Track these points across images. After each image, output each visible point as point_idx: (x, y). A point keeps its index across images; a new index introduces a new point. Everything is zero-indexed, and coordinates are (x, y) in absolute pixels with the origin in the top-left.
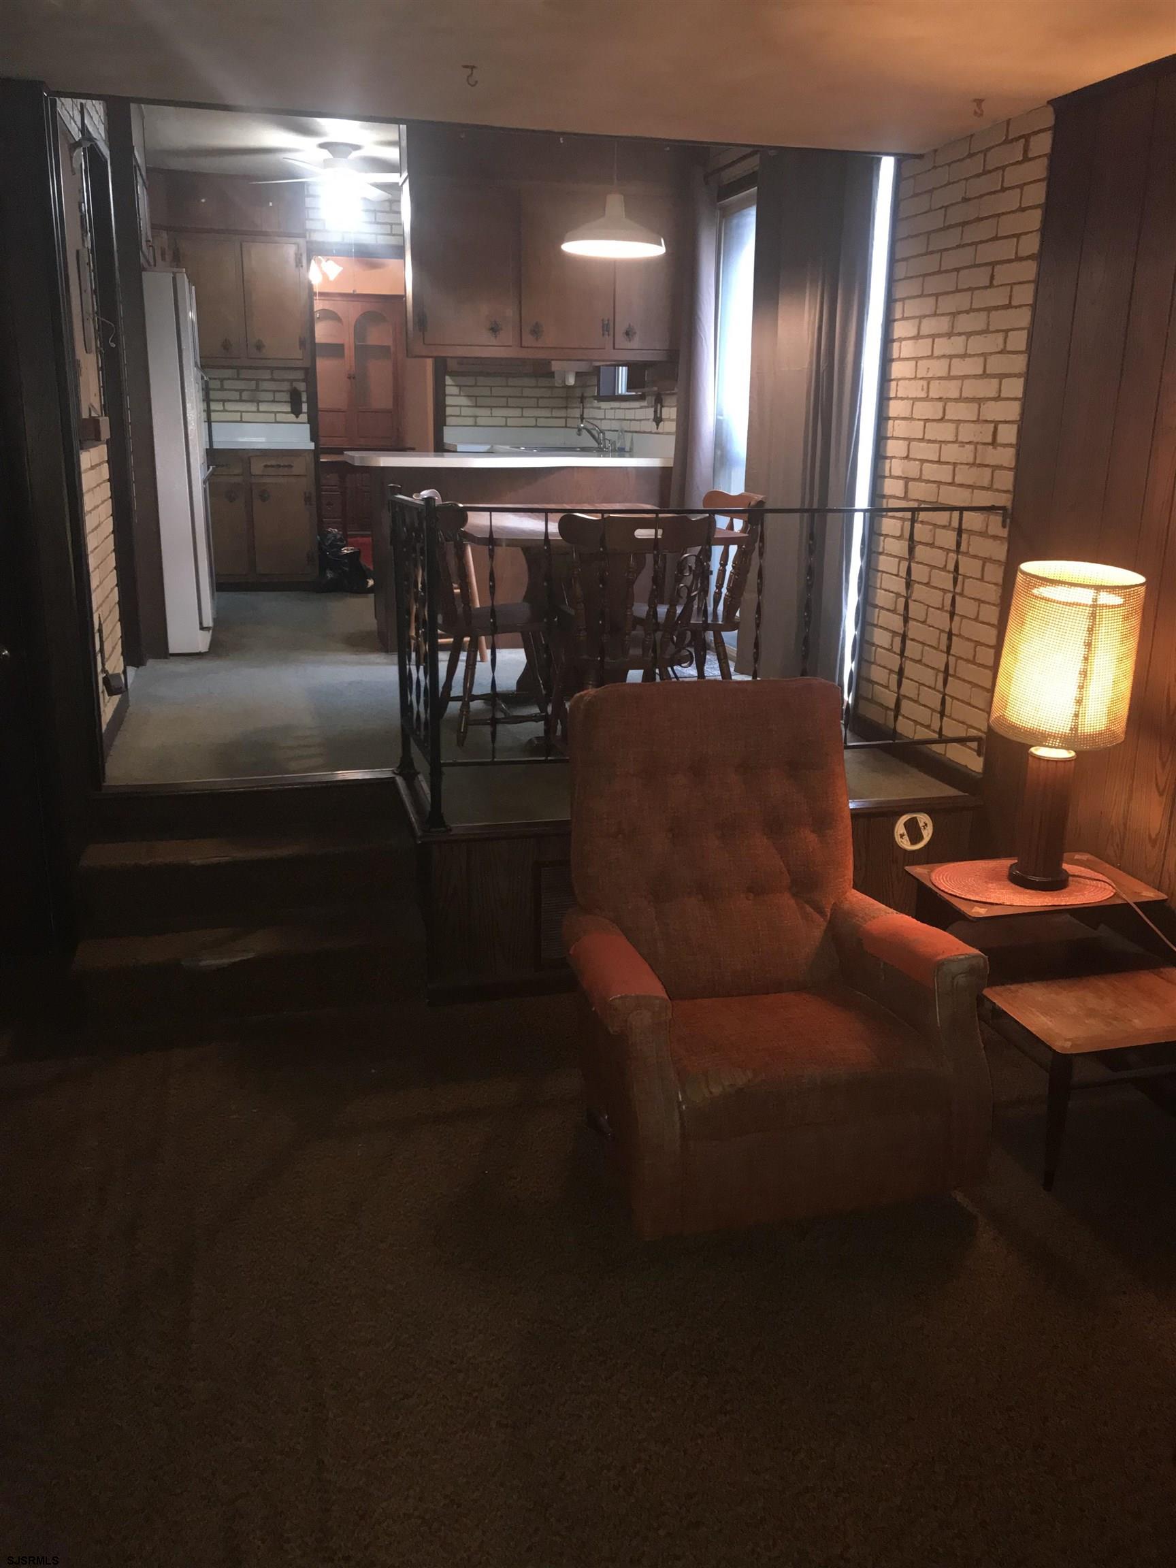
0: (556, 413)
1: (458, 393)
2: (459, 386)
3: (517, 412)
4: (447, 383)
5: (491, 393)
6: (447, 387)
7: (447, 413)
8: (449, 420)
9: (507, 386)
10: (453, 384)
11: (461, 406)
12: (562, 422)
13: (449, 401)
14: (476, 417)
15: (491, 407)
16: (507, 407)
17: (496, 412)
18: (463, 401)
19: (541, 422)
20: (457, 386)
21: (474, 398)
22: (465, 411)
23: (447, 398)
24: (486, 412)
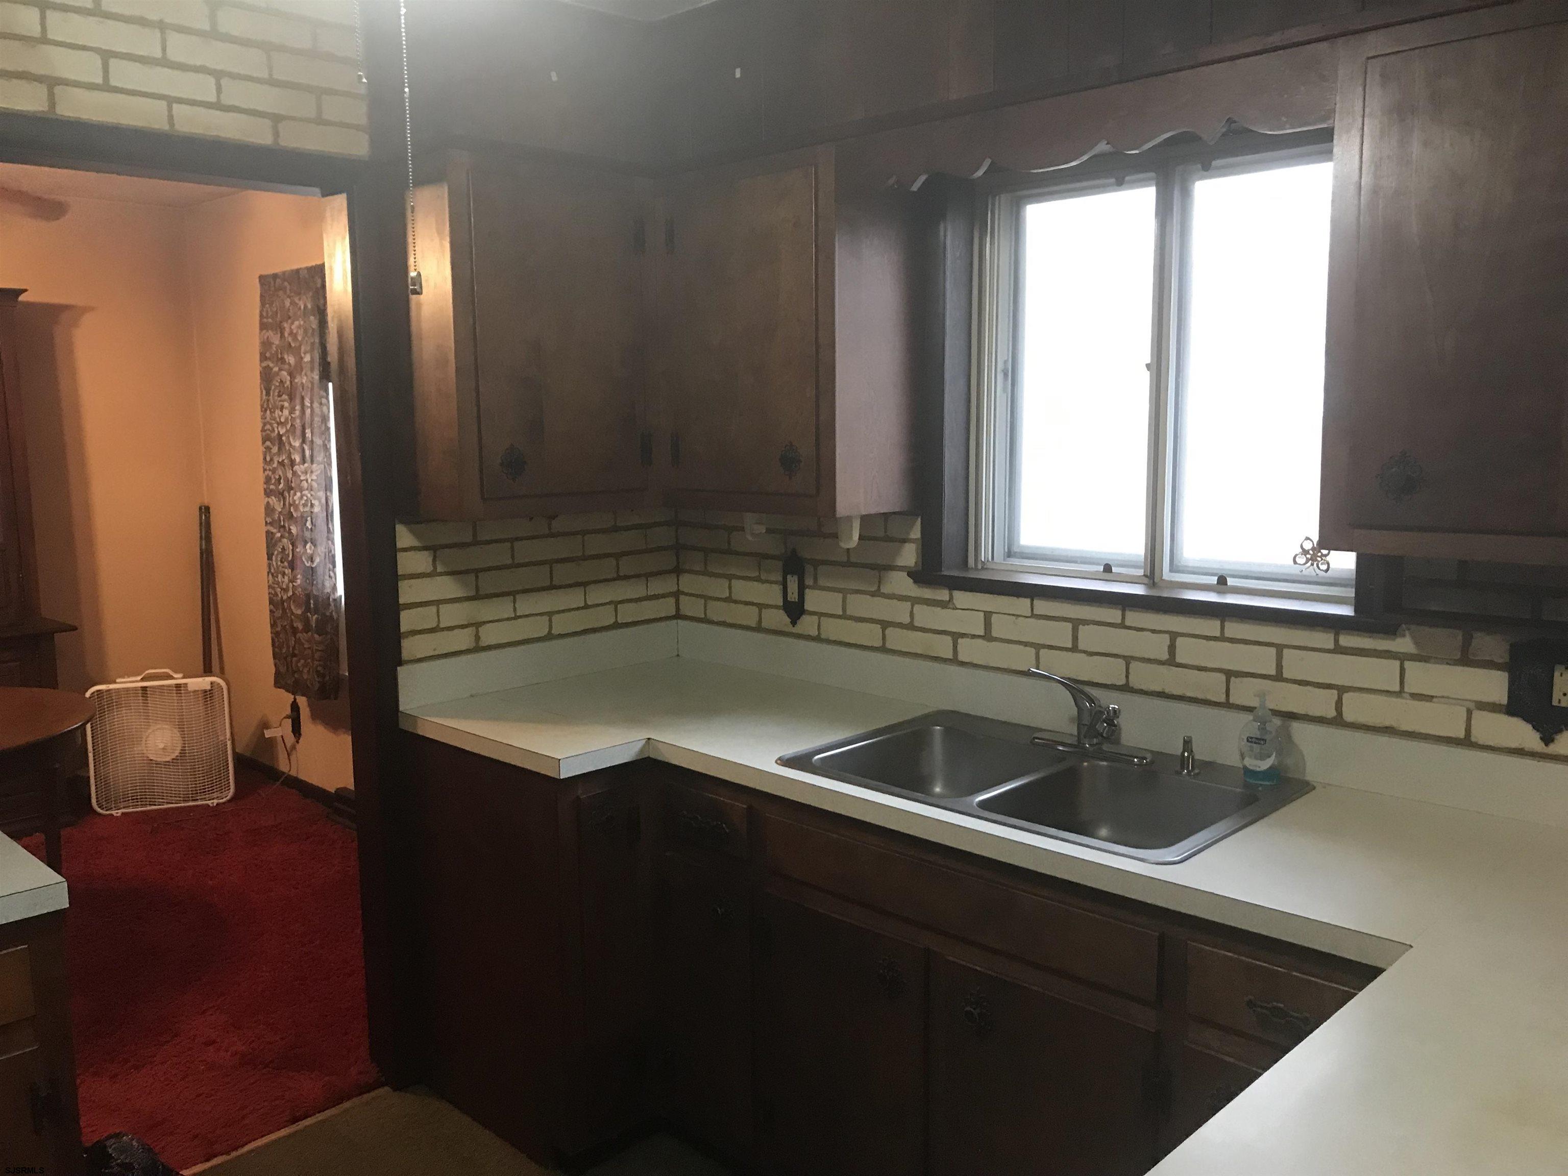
0: (658, 586)
1: (430, 569)
2: (433, 549)
3: (574, 598)
4: (400, 545)
5: (513, 557)
6: (401, 556)
7: (404, 628)
8: (410, 647)
9: (553, 535)
10: (416, 543)
11: (438, 603)
12: (667, 607)
13: (408, 592)
14: (478, 625)
15: (512, 594)
16: (552, 587)
17: (526, 605)
18: (446, 587)
19: (627, 613)
20: (425, 548)
21: (472, 577)
22: (451, 615)
23: (403, 586)
24: (502, 607)
